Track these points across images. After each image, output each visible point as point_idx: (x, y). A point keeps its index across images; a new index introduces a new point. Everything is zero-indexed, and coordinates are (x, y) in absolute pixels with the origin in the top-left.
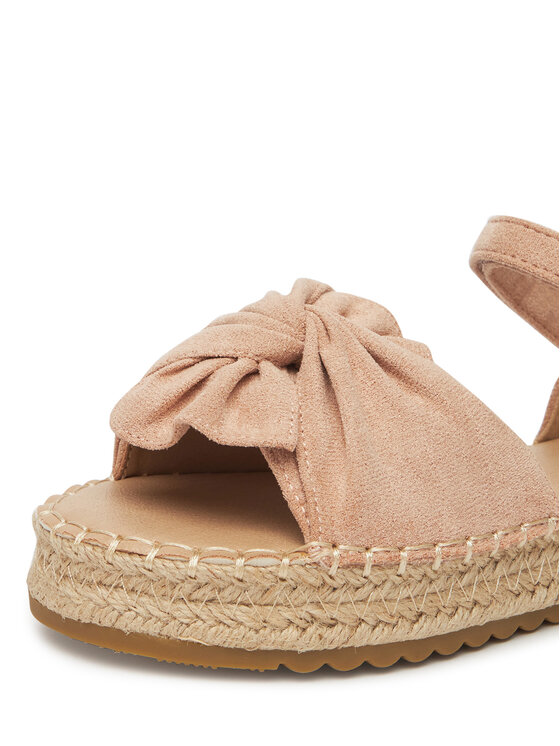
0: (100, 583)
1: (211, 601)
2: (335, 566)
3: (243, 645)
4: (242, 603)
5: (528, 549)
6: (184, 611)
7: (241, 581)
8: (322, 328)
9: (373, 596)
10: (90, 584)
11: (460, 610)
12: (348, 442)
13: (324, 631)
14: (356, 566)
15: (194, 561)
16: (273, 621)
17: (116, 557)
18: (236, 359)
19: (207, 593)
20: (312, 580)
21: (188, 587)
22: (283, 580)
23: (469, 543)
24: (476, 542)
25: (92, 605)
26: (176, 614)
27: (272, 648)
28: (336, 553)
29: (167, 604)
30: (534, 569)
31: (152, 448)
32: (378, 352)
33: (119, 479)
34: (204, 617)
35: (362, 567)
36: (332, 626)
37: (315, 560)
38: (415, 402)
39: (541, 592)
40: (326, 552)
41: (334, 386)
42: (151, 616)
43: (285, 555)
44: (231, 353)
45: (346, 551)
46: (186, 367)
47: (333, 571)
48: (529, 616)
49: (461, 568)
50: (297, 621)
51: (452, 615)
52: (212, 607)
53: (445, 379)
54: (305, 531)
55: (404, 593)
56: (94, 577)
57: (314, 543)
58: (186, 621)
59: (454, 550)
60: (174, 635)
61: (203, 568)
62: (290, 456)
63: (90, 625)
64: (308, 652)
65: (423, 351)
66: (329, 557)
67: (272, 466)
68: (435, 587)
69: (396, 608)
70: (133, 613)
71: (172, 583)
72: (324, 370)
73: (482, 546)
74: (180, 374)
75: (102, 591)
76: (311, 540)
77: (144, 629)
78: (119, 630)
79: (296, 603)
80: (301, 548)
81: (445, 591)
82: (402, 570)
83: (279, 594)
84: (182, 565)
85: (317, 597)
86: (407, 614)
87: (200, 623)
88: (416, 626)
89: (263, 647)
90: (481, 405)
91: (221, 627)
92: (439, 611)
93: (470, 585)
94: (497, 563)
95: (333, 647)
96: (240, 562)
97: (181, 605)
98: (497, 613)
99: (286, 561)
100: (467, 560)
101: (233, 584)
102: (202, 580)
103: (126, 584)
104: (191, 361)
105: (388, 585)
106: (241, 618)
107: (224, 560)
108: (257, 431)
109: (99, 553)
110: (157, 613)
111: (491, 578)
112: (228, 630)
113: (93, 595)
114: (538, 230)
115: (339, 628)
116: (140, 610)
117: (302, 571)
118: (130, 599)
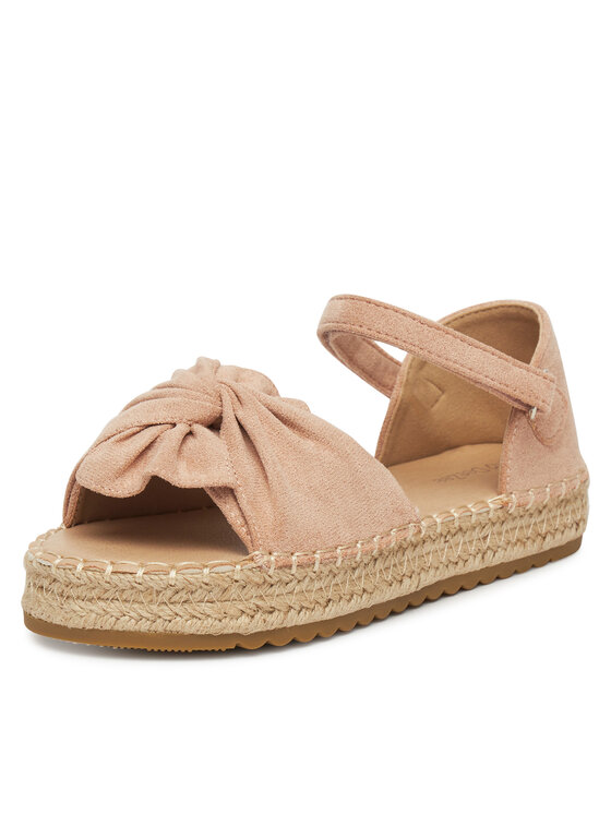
0: (99, 598)
1: (185, 602)
2: (272, 568)
3: (212, 631)
4: (208, 602)
5: (396, 548)
6: (166, 611)
7: (207, 584)
8: (234, 396)
9: (298, 588)
10: (90, 600)
11: (355, 596)
12: (270, 478)
13: (265, 616)
14: (286, 567)
15: (173, 574)
16: (232, 612)
17: (113, 577)
18: (174, 425)
19: (183, 595)
20: (257, 580)
21: (169, 593)
22: (236, 581)
23: (359, 545)
24: (362, 544)
25: (94, 615)
26: (161, 614)
27: (231, 632)
28: (272, 558)
29: (154, 608)
30: (401, 564)
31: (122, 496)
32: (275, 409)
33: (70, 527)
34: (182, 614)
35: (290, 567)
36: (271, 612)
37: (259, 564)
38: (309, 445)
39: (407, 581)
40: (266, 558)
41: (252, 438)
42: (142, 617)
43: (236, 563)
44: (169, 420)
45: (279, 556)
46: (134, 434)
47: (271, 572)
48: (399, 599)
49: (354, 565)
50: (248, 611)
51: (349, 601)
52: (186, 606)
53: (327, 426)
54: (249, 545)
55: (317, 585)
56: (94, 594)
57: (257, 553)
58: (169, 618)
59: (349, 551)
60: (160, 629)
61: (180, 577)
62: (229, 491)
63: (93, 630)
64: (256, 633)
65: (303, 406)
66: (268, 562)
67: (216, 500)
68: (338, 580)
69: (313, 596)
70: (127, 618)
71: (157, 591)
72: (241, 427)
73: (367, 547)
74: (131, 440)
75: (101, 603)
76: (254, 550)
77: (137, 628)
78: (118, 631)
79: (246, 597)
80: (247, 557)
81: (343, 583)
82: (316, 568)
83: (234, 592)
84: (164, 577)
85: (260, 592)
86: (321, 601)
87: (178, 619)
88: (327, 609)
89: (226, 632)
90: (355, 443)
91: (195, 620)
92: (341, 598)
93: (360, 578)
94: (376, 560)
95: (273, 628)
96: (206, 571)
97: (163, 607)
98: (378, 598)
99: (238, 567)
100: (358, 559)
101: (201, 587)
102: (180, 586)
103: (121, 596)
104: (138, 429)
105: (307, 580)
106: (209, 612)
107: (195, 571)
108: (205, 476)
109: (98, 575)
110: (145, 614)
111: (373, 571)
112: (199, 622)
113: (93, 608)
114: (378, 305)
115: (276, 613)
116: (132, 614)
117: (250, 573)
118: (124, 607)
